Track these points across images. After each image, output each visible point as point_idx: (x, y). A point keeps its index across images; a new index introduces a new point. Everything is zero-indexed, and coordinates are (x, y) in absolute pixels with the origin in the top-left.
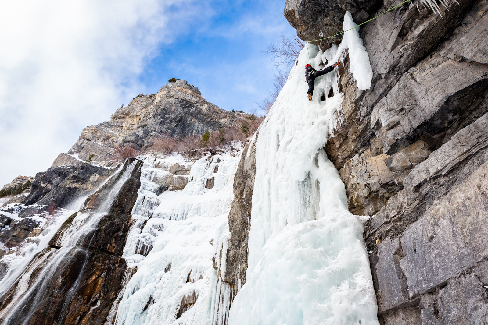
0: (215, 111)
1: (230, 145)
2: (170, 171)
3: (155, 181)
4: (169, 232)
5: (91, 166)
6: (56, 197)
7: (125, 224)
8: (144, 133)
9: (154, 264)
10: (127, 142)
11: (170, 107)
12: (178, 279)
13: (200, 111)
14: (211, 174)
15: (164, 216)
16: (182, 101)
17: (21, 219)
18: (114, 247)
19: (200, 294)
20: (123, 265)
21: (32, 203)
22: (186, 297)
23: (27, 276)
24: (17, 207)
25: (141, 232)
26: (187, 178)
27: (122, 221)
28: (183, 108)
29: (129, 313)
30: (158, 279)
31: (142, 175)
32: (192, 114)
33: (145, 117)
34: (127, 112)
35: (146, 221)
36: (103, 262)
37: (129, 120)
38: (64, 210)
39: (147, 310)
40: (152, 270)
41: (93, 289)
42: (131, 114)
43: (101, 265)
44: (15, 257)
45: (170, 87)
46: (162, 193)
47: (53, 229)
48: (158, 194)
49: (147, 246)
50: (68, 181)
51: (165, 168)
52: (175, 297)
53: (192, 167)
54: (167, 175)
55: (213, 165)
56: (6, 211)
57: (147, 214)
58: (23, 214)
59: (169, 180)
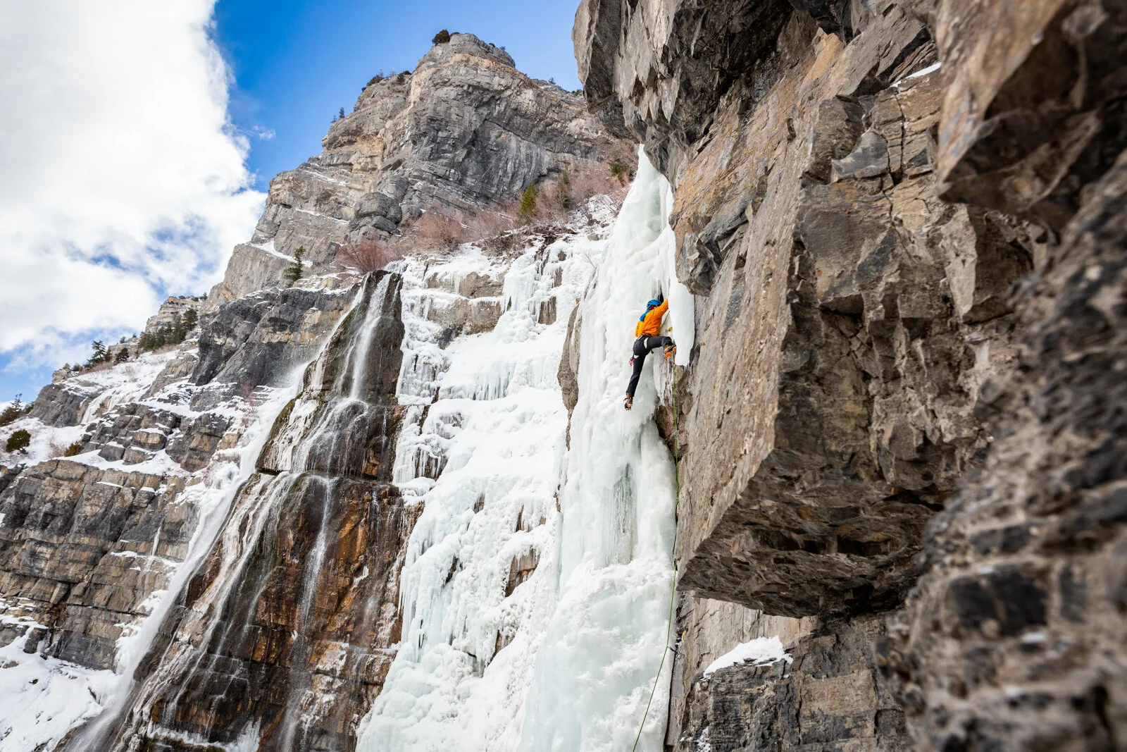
0: (554, 102)
1: (587, 209)
2: (460, 291)
3: (432, 317)
4: (474, 428)
5: (300, 292)
6: (248, 366)
7: (387, 417)
8: (397, 188)
9: (452, 499)
10: (365, 215)
11: (446, 112)
12: (499, 526)
13: (516, 109)
14: (548, 290)
15: (461, 393)
16: (471, 90)
17: (197, 415)
18: (374, 465)
19: (543, 554)
20: (398, 500)
21: (207, 379)
22: (518, 558)
23: (233, 529)
24: (183, 390)
25: (421, 433)
26: (498, 304)
27: (381, 412)
28: (477, 108)
29: (421, 589)
30: (463, 527)
31: (404, 308)
32: (499, 119)
33: (395, 140)
34: (354, 125)
35: (426, 408)
36: (360, 496)
37: (362, 147)
38: (270, 389)
39: (451, 582)
40: (450, 509)
41: (351, 546)
42: (365, 132)
43: (357, 504)
44: (206, 489)
45: (438, 57)
46: (452, 343)
47: (258, 433)
48: (442, 347)
49: (437, 460)
50: (264, 330)
51: (449, 286)
52: (498, 558)
53: (506, 276)
54: (456, 302)
55: (550, 267)
56: (165, 401)
57: (427, 392)
58: (198, 403)
59: (460, 313)
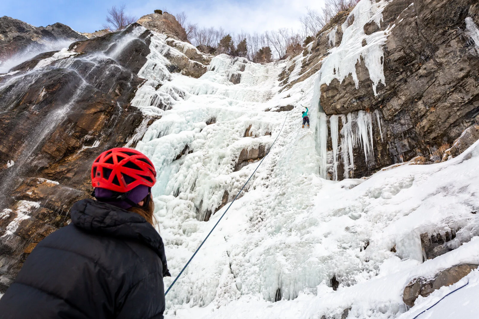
2: (186, 53)
3: (167, 56)
12: (230, 132)
14: (237, 71)
20: (136, 111)
22: (249, 150)
25: (157, 91)
26: (206, 67)
31: (152, 44)
39: (180, 160)
40: (188, 118)
45: (155, 17)
46: (173, 73)
48: (170, 71)
49: (166, 106)
51: (181, 49)
52: (229, 148)
53: (212, 59)
54: (183, 56)
55: (239, 63)
59: (183, 62)
